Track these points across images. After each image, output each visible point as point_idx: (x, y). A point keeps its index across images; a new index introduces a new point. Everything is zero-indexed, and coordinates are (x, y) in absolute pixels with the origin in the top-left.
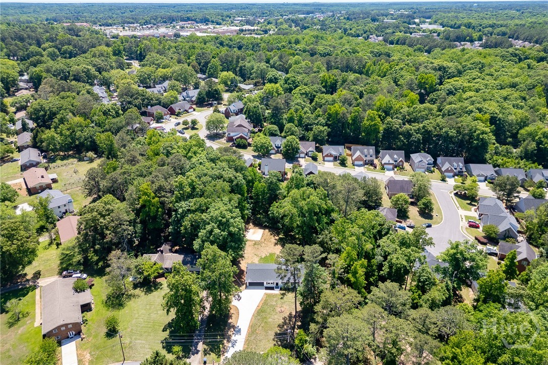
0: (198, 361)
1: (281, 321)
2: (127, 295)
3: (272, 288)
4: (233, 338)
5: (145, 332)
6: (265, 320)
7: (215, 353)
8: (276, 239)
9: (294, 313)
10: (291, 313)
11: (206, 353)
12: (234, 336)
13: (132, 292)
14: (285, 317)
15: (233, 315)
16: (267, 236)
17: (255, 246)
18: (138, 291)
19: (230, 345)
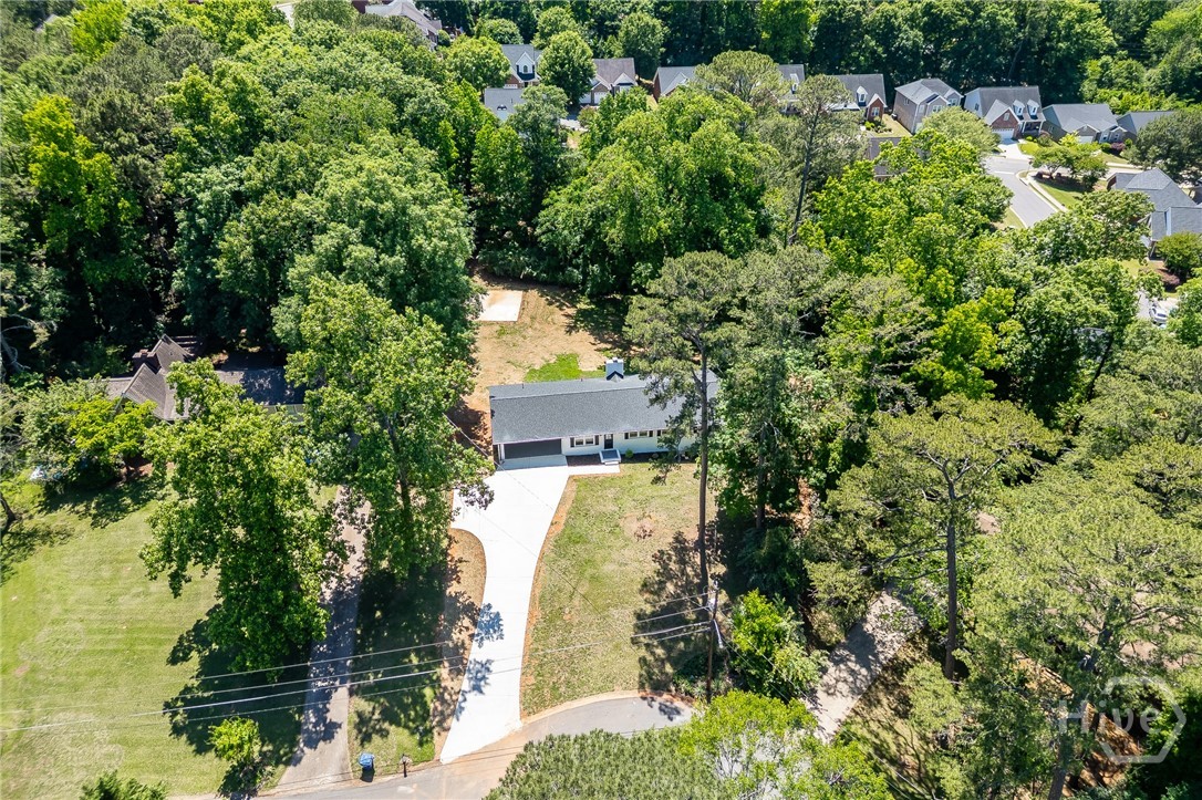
0: (334, 768)
1: (651, 568)
2: (15, 535)
3: (592, 459)
4: (475, 653)
5: (92, 674)
6: (590, 571)
7: (406, 727)
8: (568, 316)
9: (692, 535)
10: (680, 534)
11: (365, 730)
12: (475, 644)
13: (40, 520)
14: (662, 552)
15: (461, 566)
16: (537, 307)
17: (504, 338)
18: (63, 517)
19: (466, 684)
